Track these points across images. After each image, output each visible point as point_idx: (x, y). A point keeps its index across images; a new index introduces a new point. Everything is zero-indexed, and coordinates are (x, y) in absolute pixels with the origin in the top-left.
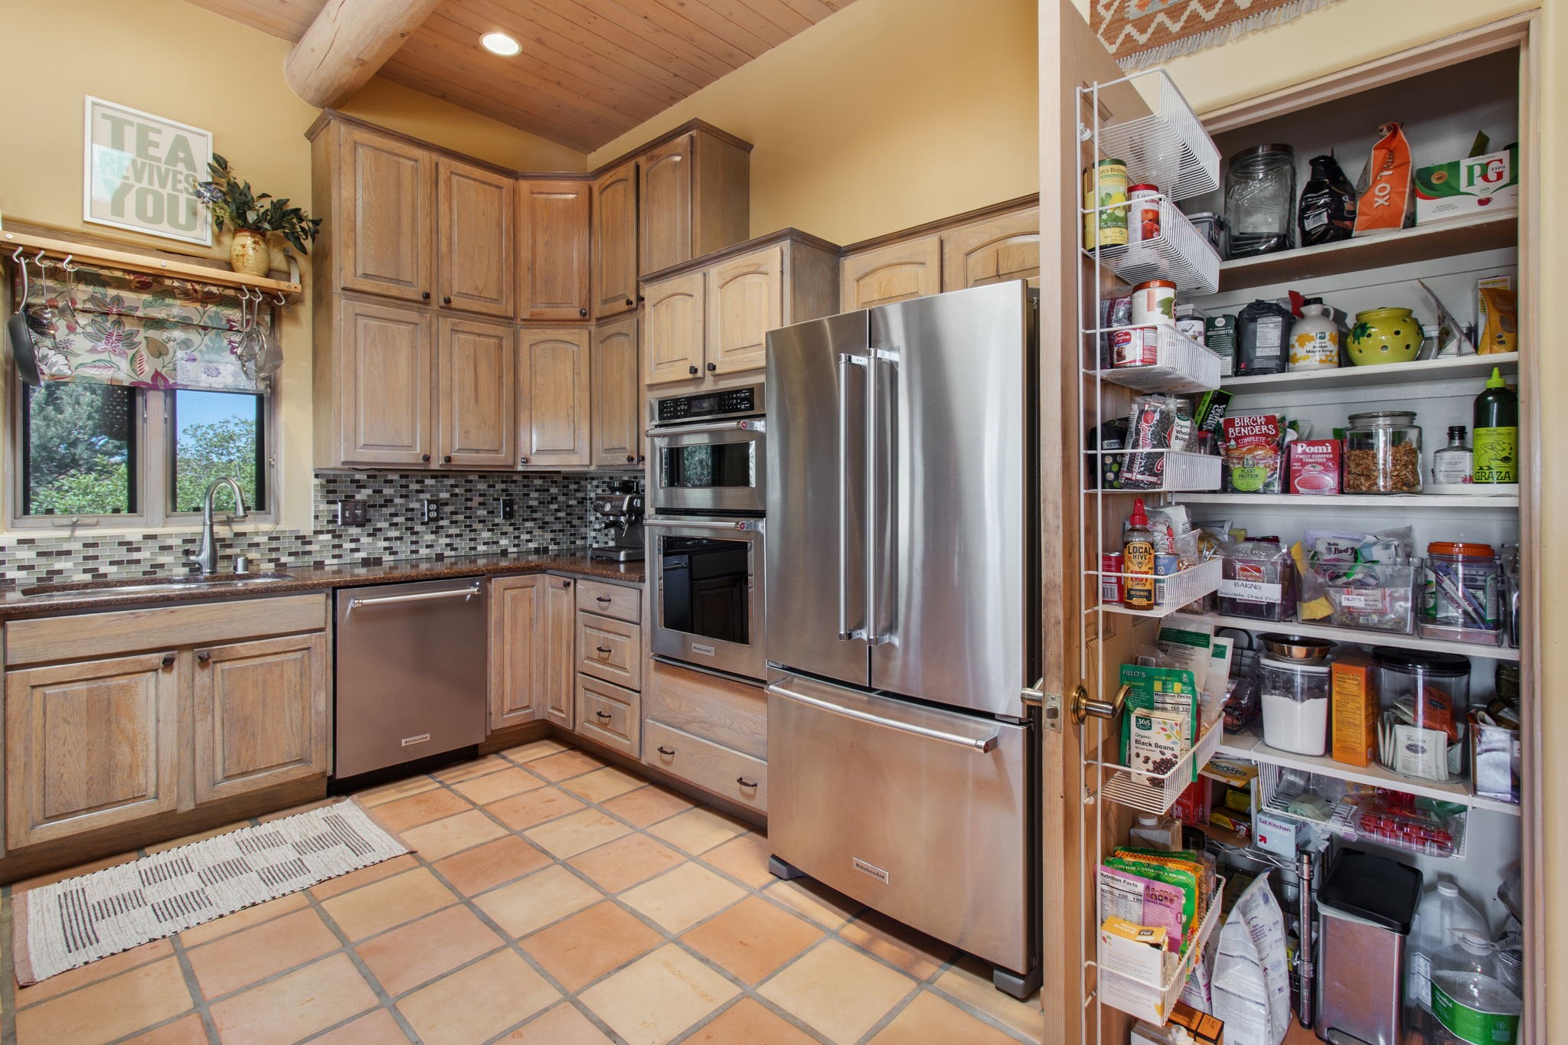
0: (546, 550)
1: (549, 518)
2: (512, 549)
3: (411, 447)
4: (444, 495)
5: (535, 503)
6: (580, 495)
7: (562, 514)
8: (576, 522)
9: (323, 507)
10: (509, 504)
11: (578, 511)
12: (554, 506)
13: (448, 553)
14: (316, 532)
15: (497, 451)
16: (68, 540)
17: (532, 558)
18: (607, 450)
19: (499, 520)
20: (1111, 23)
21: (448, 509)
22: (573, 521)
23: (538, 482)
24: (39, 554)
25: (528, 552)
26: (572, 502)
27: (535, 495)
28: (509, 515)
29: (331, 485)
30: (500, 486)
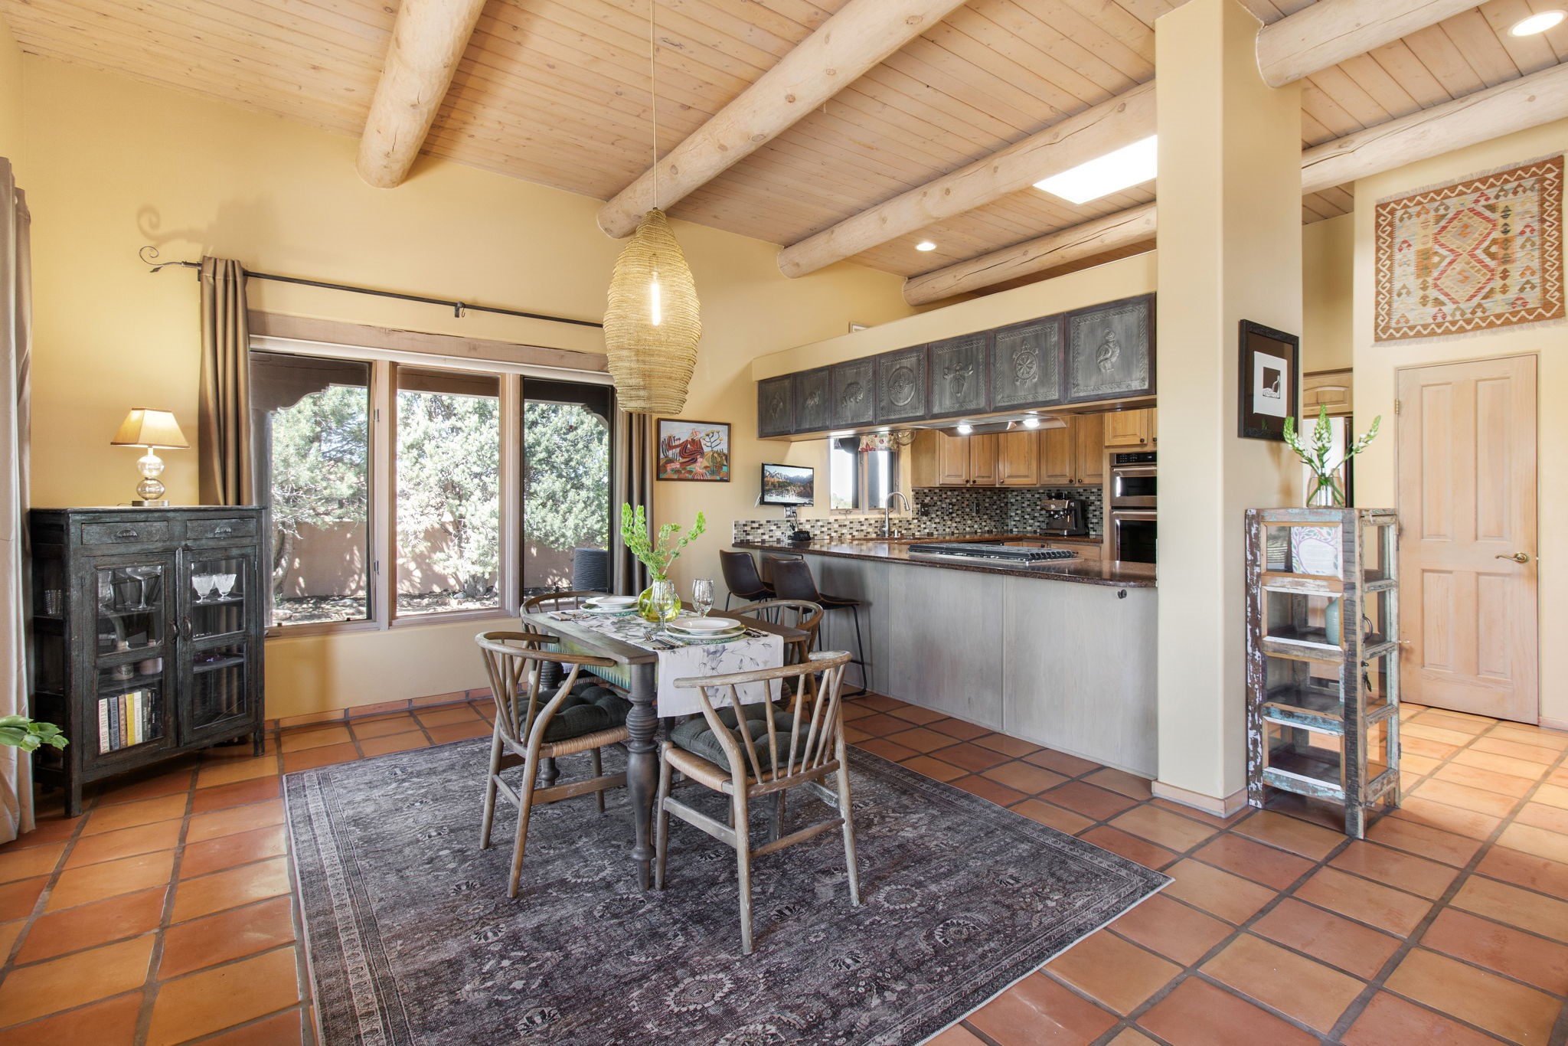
0: (992, 531)
1: (993, 514)
2: (979, 531)
3: (961, 476)
4: (954, 500)
5: (987, 505)
6: (1006, 500)
7: (998, 511)
8: (1004, 516)
9: (915, 506)
10: (978, 505)
11: (1004, 510)
12: (995, 507)
13: (956, 531)
14: (913, 519)
15: (990, 477)
16: (845, 520)
17: (987, 535)
18: (1049, 476)
19: (974, 514)
20: (1384, 327)
21: (956, 508)
22: (1003, 516)
23: (989, 493)
24: (840, 526)
25: (985, 532)
26: (1002, 505)
27: (987, 500)
28: (978, 512)
29: (919, 494)
30: (974, 495)
